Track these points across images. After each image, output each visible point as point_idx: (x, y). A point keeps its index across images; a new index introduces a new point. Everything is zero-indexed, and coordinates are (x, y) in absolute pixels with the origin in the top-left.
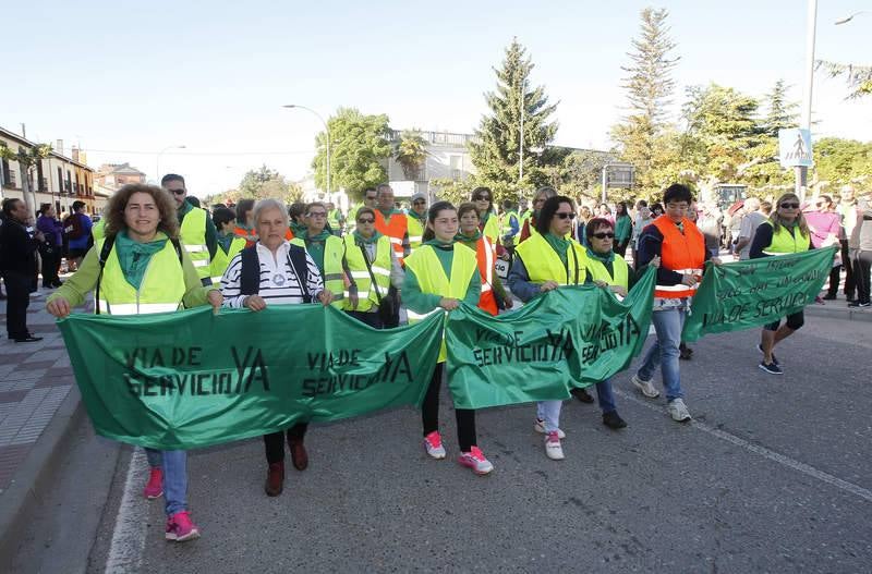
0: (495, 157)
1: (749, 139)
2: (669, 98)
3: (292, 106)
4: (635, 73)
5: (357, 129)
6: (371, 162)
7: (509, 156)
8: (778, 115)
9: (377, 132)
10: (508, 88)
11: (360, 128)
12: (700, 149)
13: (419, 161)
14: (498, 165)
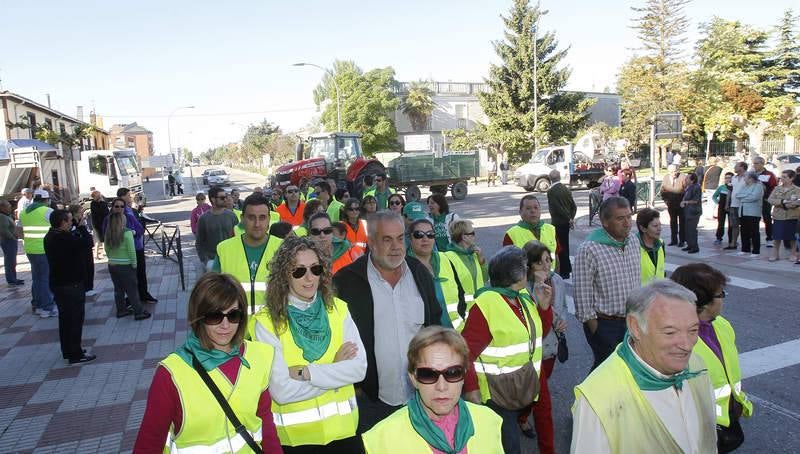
0: (507, 106)
1: (758, 73)
2: (682, 36)
3: (303, 64)
4: (645, 13)
5: (364, 83)
6: (380, 115)
7: (522, 104)
8: (788, 47)
9: (384, 85)
10: (517, 35)
11: (367, 83)
12: (715, 86)
13: (427, 112)
14: (510, 114)
